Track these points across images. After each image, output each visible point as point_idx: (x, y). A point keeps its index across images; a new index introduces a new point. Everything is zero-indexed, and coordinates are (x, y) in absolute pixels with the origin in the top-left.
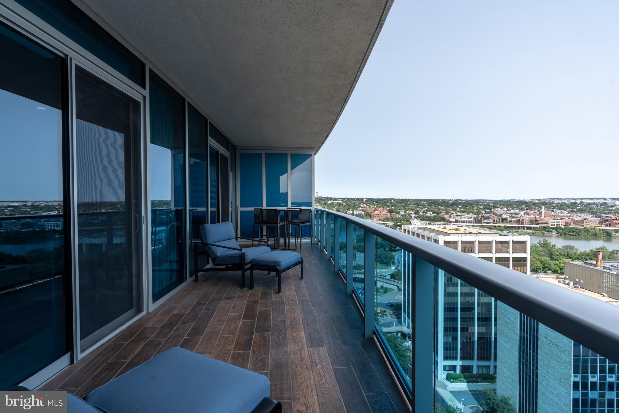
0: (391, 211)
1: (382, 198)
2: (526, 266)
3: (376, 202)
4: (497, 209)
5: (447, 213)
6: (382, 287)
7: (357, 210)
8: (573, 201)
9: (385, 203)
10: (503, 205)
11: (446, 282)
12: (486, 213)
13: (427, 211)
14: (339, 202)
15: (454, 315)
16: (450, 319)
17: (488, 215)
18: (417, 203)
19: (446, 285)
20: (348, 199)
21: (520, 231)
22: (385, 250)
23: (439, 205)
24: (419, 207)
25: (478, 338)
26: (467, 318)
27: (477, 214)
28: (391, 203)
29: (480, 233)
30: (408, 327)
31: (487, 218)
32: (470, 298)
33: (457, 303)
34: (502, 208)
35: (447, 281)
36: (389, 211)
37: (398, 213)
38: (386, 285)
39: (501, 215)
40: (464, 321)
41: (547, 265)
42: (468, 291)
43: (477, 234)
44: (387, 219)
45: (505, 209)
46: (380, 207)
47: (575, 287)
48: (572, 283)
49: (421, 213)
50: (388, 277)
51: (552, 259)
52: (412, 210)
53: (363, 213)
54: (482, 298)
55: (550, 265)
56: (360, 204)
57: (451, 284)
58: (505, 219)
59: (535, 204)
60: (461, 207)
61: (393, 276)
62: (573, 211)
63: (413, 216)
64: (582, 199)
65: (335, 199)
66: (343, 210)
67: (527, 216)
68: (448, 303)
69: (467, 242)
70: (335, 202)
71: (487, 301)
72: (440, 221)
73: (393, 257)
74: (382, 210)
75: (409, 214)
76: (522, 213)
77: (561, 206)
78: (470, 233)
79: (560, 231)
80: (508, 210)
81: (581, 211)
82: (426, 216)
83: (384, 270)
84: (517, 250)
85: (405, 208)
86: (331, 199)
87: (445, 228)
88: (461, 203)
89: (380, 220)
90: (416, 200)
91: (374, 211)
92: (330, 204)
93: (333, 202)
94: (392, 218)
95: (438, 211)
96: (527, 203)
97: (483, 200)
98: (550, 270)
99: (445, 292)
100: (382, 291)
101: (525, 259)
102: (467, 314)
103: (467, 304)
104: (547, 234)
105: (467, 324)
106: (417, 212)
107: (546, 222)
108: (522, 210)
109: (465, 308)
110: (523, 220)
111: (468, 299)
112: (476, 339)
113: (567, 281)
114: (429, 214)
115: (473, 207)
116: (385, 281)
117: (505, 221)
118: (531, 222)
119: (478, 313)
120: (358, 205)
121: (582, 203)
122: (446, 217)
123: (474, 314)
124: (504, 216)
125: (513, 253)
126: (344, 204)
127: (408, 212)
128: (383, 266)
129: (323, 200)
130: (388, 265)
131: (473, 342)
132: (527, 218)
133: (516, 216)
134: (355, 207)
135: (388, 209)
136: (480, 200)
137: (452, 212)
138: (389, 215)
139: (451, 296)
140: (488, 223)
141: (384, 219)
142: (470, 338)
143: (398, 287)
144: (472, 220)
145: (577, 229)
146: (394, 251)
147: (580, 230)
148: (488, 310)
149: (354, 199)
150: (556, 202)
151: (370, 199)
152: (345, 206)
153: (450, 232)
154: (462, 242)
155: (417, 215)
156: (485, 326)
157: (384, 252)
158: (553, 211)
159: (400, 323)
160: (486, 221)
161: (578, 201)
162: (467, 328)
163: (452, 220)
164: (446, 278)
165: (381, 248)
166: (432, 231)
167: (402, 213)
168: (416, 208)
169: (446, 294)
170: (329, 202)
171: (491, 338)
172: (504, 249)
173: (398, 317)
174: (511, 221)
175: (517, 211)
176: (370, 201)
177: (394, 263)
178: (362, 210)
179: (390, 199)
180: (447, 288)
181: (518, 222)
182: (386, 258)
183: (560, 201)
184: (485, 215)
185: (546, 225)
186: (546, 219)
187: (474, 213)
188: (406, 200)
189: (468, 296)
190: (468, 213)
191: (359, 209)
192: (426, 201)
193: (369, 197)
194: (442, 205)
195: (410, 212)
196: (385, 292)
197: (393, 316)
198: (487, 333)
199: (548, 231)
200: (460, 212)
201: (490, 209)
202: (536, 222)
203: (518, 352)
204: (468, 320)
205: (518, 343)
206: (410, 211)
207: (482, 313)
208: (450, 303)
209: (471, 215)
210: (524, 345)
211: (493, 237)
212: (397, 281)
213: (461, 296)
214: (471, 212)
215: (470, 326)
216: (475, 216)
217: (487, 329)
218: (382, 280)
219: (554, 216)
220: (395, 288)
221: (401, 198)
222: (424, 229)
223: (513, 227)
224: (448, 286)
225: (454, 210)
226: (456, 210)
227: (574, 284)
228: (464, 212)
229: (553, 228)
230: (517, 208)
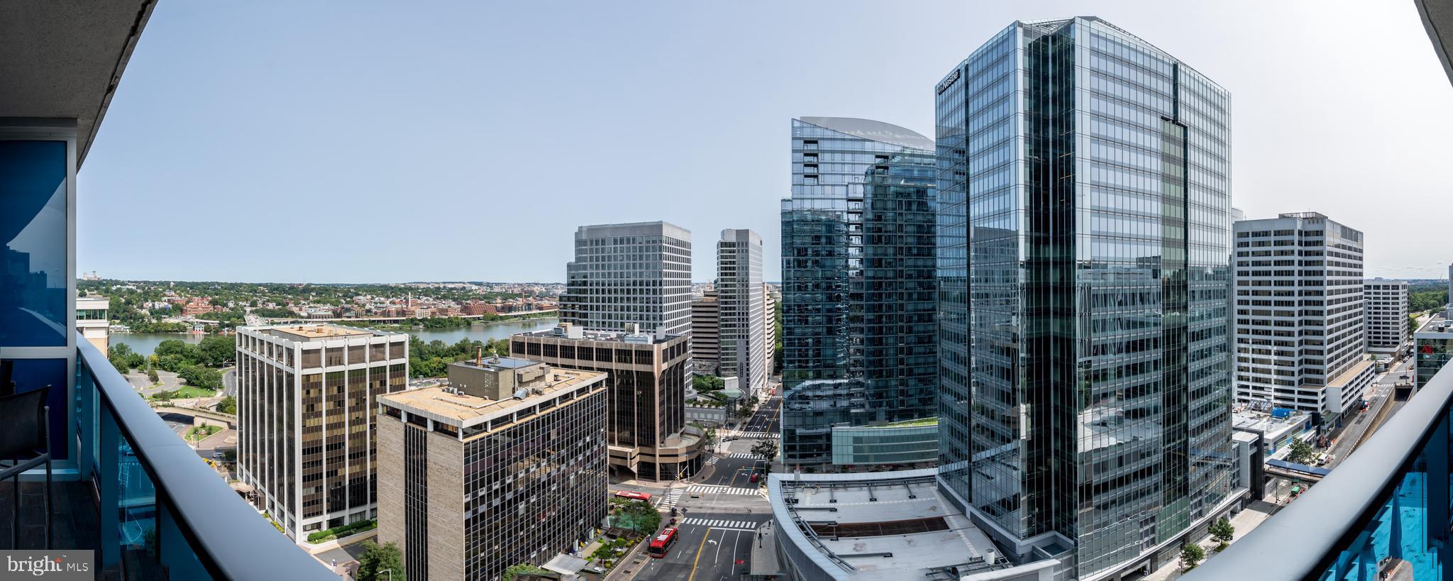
0: (214, 303)
1: (199, 281)
2: (404, 375)
3: (191, 288)
4: (360, 297)
5: (296, 304)
6: (203, 426)
7: (160, 300)
8: (437, 286)
9: (205, 288)
10: (366, 291)
11: (305, 412)
12: (347, 303)
13: (268, 301)
14: (130, 287)
15: (317, 457)
16: (312, 463)
17: (349, 306)
18: (253, 288)
19: (305, 417)
20: (145, 282)
21: (386, 326)
22: (207, 366)
23: (285, 292)
24: (256, 296)
25: (350, 481)
26: (336, 458)
27: (335, 304)
28: (215, 289)
29: (349, 335)
30: (248, 482)
31: (348, 310)
32: (339, 430)
33: (321, 440)
34: (365, 295)
35: (308, 410)
36: (210, 302)
37: (225, 305)
38: (209, 423)
39: (364, 305)
40: (332, 463)
41: (418, 368)
42: (335, 421)
43: (345, 336)
44: (209, 316)
45: (369, 297)
46: (197, 296)
47: (459, 394)
48: (456, 390)
49: (260, 306)
50: (213, 410)
51: (422, 358)
52: (247, 300)
53: (170, 306)
54: (353, 427)
55: (421, 368)
56: (164, 290)
57: (312, 414)
58: (369, 311)
59: (400, 289)
60: (314, 294)
61: (221, 408)
62: (437, 298)
63: (248, 309)
64: (444, 283)
65: (123, 284)
66: (137, 302)
67: (392, 305)
68: (308, 442)
69: (332, 350)
70: (124, 288)
71: (361, 430)
72: (288, 317)
73: (219, 378)
74: (200, 301)
75: (242, 307)
76: (388, 302)
77: (427, 292)
78: (336, 335)
79: (427, 323)
80: (373, 298)
81: (444, 297)
82: (268, 310)
83: (206, 399)
84: (394, 355)
85: (235, 298)
86: (117, 283)
87: (301, 329)
88: (315, 288)
89: (197, 317)
90: (252, 285)
91: (188, 302)
92: (116, 291)
93: (120, 288)
94: (217, 314)
95: (285, 301)
96: (392, 288)
97: (342, 285)
98: (421, 374)
99: (304, 426)
100: (203, 431)
101: (403, 366)
102: (335, 453)
103: (336, 439)
104: (414, 328)
105: (336, 467)
106: (253, 304)
107: (413, 313)
108: (388, 297)
109: (332, 445)
110: (389, 311)
111: (336, 432)
112: (347, 483)
113: (451, 389)
114: (271, 306)
115: (330, 295)
116: (208, 416)
117: (369, 314)
118: (398, 313)
119: (350, 449)
120: (161, 292)
121: (445, 287)
122: (296, 310)
123: (344, 451)
124: (368, 307)
125: (390, 359)
126: (139, 291)
127: (240, 303)
128: (204, 391)
129: (104, 285)
130: (211, 389)
131: (344, 487)
132: (393, 308)
133: (381, 305)
134: (157, 296)
135: (210, 298)
136: (338, 285)
137: (303, 302)
138: (212, 308)
139: (313, 431)
140: (350, 317)
141: (204, 315)
142: (340, 483)
143: (229, 423)
144: (330, 313)
145: (442, 319)
146: (220, 366)
147: (445, 320)
148: (362, 442)
149: (154, 283)
150: (422, 286)
151: (181, 283)
152: (140, 294)
153: (309, 335)
154: (327, 350)
155: (254, 308)
156: (358, 464)
157: (205, 369)
158: (419, 298)
159: (234, 477)
160: (347, 314)
161: (442, 286)
162: (336, 471)
163: (304, 314)
164: (305, 406)
165: (200, 362)
166: (283, 334)
167: (231, 305)
168: (252, 297)
169: (306, 430)
170: (114, 288)
171: (366, 477)
172: (380, 355)
173: (232, 468)
174: (376, 313)
175: (382, 299)
176: (181, 286)
177: (221, 387)
178: (169, 301)
179: (213, 284)
180: (308, 421)
181: (383, 314)
182: (208, 379)
183: (426, 286)
184: (346, 306)
185: (413, 316)
186: (413, 308)
187: (332, 304)
188: (236, 284)
189: (336, 428)
190: (325, 303)
191: (163, 299)
192: (266, 285)
193: (179, 280)
194: (290, 291)
195: (244, 303)
196: (209, 434)
197: (223, 468)
198: (362, 472)
199: (416, 324)
200: (314, 302)
201: (352, 297)
202: (403, 313)
203: (404, 488)
204: (336, 460)
205: (404, 476)
206: (243, 301)
207: (354, 448)
208: (312, 441)
209: (328, 306)
210: (410, 478)
211: (364, 339)
212: (227, 415)
213: (327, 429)
214: (328, 302)
215: (340, 467)
216: (333, 307)
217: (361, 467)
218: (203, 415)
219: (421, 304)
220: (225, 426)
221: (229, 282)
222: (269, 331)
223: (378, 321)
224: (309, 418)
225: (305, 299)
226: (308, 299)
227: (458, 390)
228: (318, 302)
229: (420, 320)
230: (383, 295)
